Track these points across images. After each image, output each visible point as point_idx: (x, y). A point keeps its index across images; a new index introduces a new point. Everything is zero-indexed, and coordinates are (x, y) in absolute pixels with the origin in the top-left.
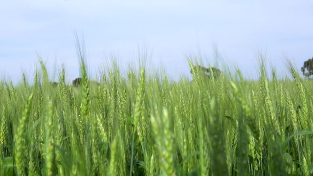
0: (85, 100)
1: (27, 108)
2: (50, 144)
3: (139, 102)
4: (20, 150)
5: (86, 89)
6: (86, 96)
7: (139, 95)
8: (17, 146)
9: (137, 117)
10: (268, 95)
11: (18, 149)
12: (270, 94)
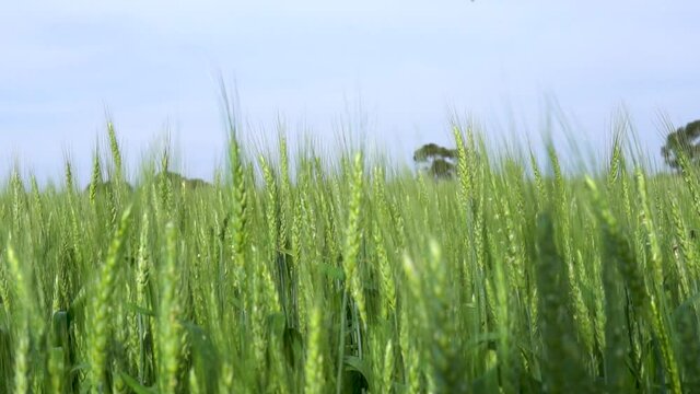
0: (238, 220)
1: (119, 238)
2: (172, 317)
3: (355, 225)
4: (103, 331)
5: (239, 195)
6: (240, 210)
7: (354, 209)
8: (97, 323)
9: (351, 257)
10: (645, 205)
11: (99, 329)
12: (648, 204)
